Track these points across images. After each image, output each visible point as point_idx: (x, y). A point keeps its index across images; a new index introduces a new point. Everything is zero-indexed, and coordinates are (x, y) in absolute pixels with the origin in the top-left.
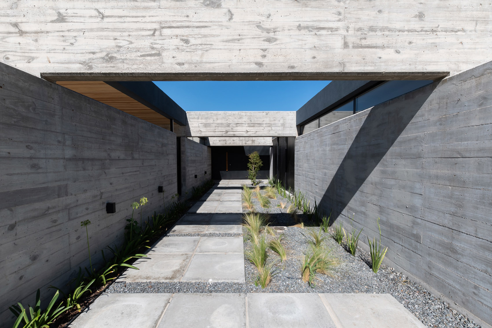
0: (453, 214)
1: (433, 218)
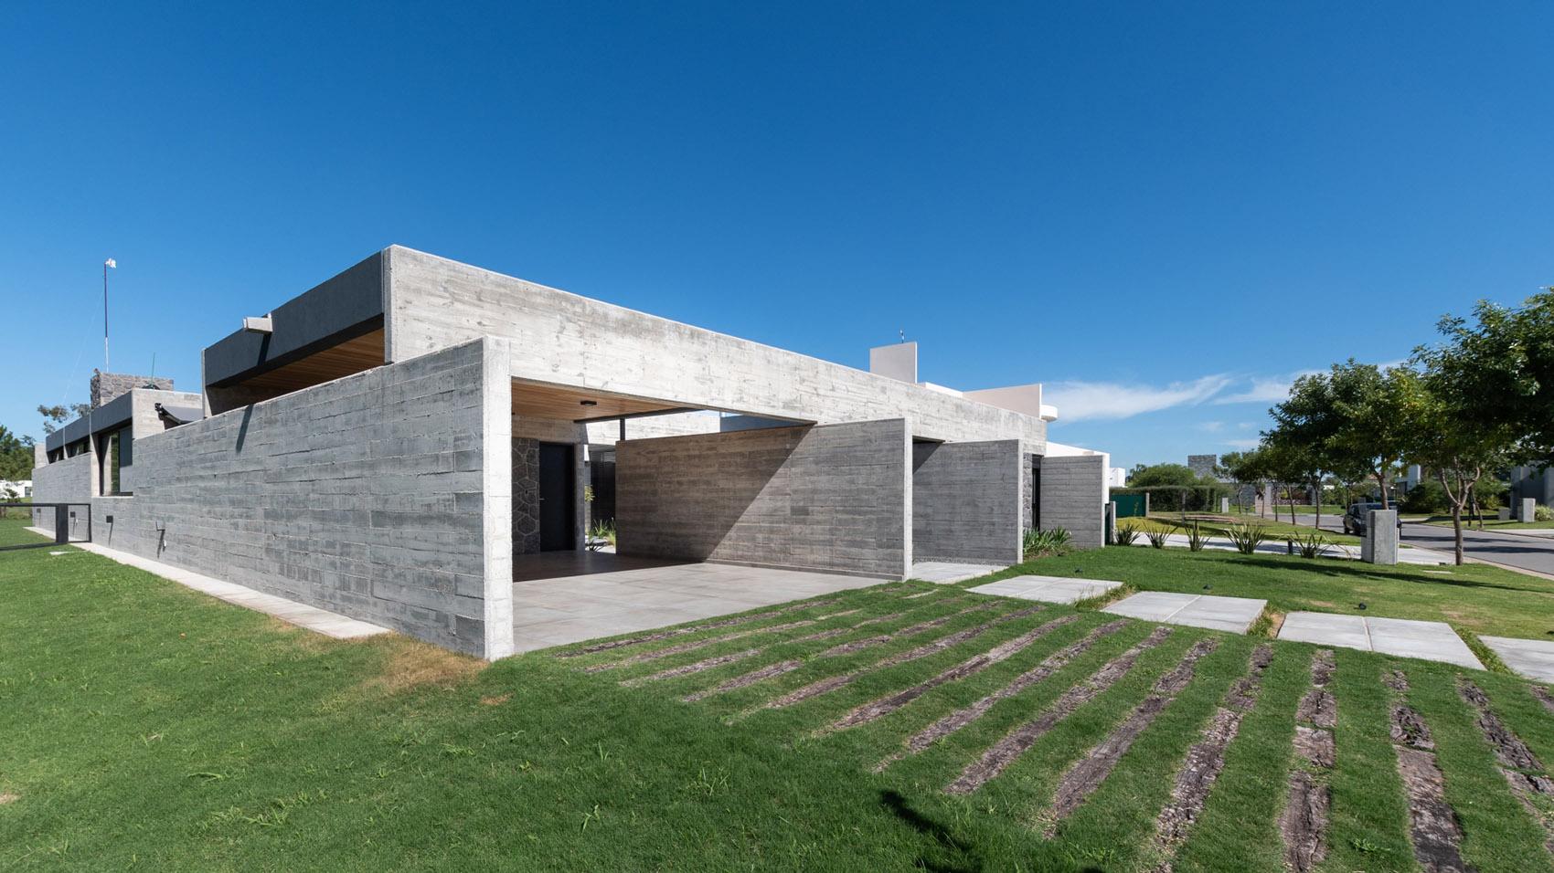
0: (950, 513)
1: (940, 518)
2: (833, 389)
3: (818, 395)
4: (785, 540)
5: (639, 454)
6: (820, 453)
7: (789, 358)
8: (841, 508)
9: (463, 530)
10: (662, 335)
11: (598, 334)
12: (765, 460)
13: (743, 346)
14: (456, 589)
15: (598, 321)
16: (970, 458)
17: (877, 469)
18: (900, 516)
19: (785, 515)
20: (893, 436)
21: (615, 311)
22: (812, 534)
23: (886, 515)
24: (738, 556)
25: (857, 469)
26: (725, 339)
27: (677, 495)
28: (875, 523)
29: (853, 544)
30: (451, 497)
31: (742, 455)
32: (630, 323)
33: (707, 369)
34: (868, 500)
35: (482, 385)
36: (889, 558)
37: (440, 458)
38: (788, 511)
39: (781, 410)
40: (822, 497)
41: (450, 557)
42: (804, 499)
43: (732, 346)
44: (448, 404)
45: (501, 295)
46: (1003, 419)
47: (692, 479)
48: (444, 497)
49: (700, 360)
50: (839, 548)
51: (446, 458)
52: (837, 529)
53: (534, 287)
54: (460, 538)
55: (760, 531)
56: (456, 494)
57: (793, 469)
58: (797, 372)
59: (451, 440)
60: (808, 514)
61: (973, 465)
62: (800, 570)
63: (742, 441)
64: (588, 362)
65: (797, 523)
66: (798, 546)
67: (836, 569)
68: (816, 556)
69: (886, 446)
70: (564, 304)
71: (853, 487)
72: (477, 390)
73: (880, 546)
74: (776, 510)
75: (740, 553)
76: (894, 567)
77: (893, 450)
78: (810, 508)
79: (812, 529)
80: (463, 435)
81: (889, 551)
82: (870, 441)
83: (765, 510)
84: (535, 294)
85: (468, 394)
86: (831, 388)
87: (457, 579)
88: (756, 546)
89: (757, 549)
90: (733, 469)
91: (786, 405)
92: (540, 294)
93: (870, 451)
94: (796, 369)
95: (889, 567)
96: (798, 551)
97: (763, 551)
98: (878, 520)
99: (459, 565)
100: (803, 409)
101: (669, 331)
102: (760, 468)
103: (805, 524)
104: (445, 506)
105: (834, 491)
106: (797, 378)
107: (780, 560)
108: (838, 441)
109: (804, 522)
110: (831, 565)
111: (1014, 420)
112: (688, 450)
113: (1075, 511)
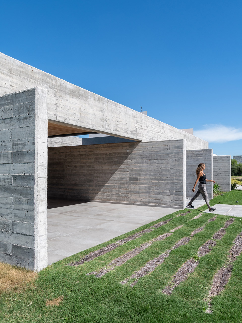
2: (147, 127)
3: (142, 129)
4: (127, 191)
5: (55, 153)
6: (143, 154)
7: (133, 112)
8: (154, 178)
9: (18, 196)
10: (88, 98)
11: (62, 96)
12: (117, 157)
13: (117, 106)
14: (13, 229)
15: (62, 89)
16: (192, 157)
17: (171, 161)
18: (181, 181)
19: (127, 181)
20: (178, 147)
21: (70, 86)
22: (140, 189)
23: (175, 181)
24: (104, 199)
25: (161, 161)
26: (111, 102)
27: (74, 172)
28: (169, 184)
29: (159, 193)
30: (9, 177)
31: (106, 154)
32: (76, 91)
33: (104, 115)
34: (166, 174)
35: (34, 114)
36: (176, 199)
37: (2, 155)
38: (128, 179)
39: (130, 135)
40: (145, 173)
41: (9, 211)
42: (136, 174)
43: (113, 105)
44: (8, 125)
45: (21, 72)
46: (197, 141)
47: (81, 164)
48: (4, 177)
49: (102, 111)
50: (152, 195)
51: (6, 156)
52: (151, 187)
53: (36, 70)
54: (16, 201)
55: (115, 188)
56: (13, 176)
57: (130, 161)
58: (135, 118)
59: (10, 145)
60: (137, 180)
61: (193, 159)
62: (134, 205)
63: (105, 148)
64: (58, 109)
65: (133, 184)
66: (133, 194)
67: (151, 204)
68: (141, 199)
69: (175, 151)
70: (48, 79)
71: (159, 169)
72: (30, 117)
73: (172, 194)
74: (122, 179)
75: (105, 197)
76: (179, 203)
77: (178, 153)
78: (139, 178)
79: (140, 187)
80: (19, 142)
81: (176, 196)
82: (167, 149)
83: (117, 178)
84: (36, 73)
85: (23, 119)
86: (146, 126)
87: (13, 224)
88: (112, 194)
89: (113, 195)
90: (101, 160)
91: (132, 133)
92: (38, 73)
93: (167, 153)
94: (135, 117)
95: (176, 203)
96: (133, 196)
97: (116, 197)
98: (171, 183)
99: (15, 216)
100: (137, 135)
101: (90, 96)
102: (114, 160)
103: (136, 185)
104: (5, 182)
105: (151, 171)
106: (136, 121)
107: (124, 200)
108: (152, 149)
109: (136, 184)
110: (149, 202)
111: (200, 141)
112: (79, 152)
113: (220, 177)
